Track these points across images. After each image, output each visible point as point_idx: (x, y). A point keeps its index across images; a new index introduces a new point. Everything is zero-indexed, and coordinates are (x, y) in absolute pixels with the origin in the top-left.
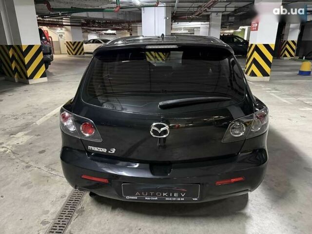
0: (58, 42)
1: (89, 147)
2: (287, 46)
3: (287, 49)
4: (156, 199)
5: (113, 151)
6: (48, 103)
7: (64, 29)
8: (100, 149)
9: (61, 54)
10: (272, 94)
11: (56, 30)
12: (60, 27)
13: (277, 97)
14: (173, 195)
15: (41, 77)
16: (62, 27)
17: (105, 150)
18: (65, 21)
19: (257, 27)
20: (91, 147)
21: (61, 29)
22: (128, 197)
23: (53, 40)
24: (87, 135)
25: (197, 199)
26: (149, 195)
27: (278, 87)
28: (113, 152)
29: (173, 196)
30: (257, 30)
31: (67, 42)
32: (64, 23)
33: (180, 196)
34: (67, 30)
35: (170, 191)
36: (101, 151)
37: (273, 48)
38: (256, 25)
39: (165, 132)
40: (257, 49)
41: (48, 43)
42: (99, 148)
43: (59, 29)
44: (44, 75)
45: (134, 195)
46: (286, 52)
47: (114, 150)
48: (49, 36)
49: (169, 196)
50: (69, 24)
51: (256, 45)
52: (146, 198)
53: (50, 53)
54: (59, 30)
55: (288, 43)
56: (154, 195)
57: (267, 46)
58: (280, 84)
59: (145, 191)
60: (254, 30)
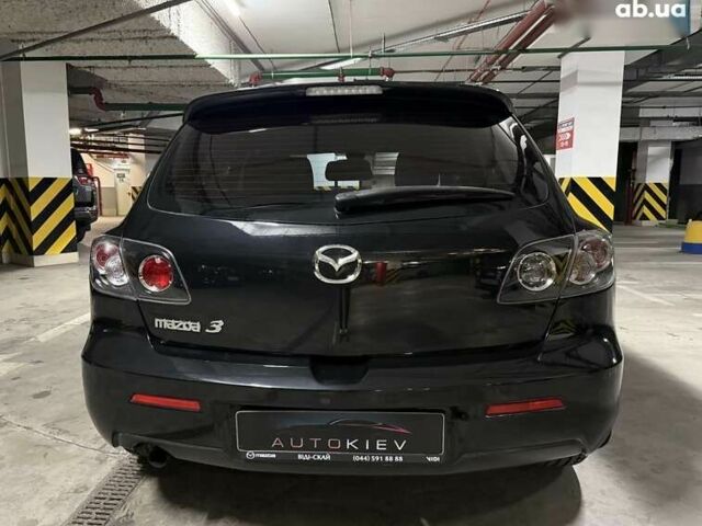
0: (114, 190)
1: (157, 320)
2: (647, 196)
3: (646, 202)
4: (328, 457)
5: (218, 326)
6: (72, 301)
7: (129, 161)
8: (184, 324)
9: (117, 215)
10: (624, 287)
11: (110, 162)
12: (120, 156)
13: (637, 293)
14: (373, 445)
15: (64, 251)
16: (126, 156)
17: (195, 327)
18: (134, 141)
19: (571, 140)
20: (161, 321)
21: (124, 162)
22: (251, 454)
23: (102, 186)
24: (154, 289)
25: (436, 459)
26: (308, 448)
27: (635, 274)
28: (218, 329)
29: (373, 450)
30: (570, 145)
31: (134, 188)
32: (130, 147)
33: (392, 450)
34: (136, 162)
35: (364, 433)
36: (185, 328)
37: (613, 186)
38: (569, 135)
39: (350, 268)
40: (574, 187)
41: (89, 181)
42: (181, 323)
43: (118, 160)
44: (70, 248)
45: (267, 447)
46: (645, 210)
47: (221, 323)
48: (95, 175)
49: (362, 450)
50: (143, 148)
51: (572, 181)
52: (300, 457)
53: (91, 205)
54: (118, 163)
55: (647, 188)
56: (323, 448)
57: (599, 182)
58: (638, 268)
59: (297, 433)
60: (565, 147)
